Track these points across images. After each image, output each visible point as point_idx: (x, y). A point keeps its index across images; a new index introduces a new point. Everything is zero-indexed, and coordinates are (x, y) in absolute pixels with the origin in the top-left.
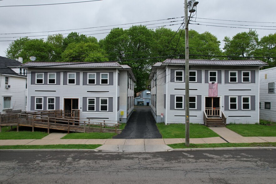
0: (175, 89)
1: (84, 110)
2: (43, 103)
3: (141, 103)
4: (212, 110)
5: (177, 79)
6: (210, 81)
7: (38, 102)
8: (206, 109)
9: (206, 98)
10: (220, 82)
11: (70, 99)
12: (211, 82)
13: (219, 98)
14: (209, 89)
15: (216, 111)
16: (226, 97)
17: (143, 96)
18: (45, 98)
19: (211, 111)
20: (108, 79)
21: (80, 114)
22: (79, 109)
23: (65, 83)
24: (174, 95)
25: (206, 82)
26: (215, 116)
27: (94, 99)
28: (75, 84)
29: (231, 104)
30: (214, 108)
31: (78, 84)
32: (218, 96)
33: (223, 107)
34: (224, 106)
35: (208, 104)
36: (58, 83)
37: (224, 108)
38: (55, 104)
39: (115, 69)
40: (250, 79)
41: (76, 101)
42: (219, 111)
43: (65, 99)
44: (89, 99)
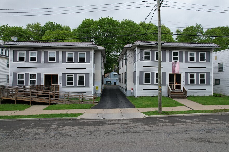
0: (144, 67)
1: (64, 85)
2: (24, 79)
3: (109, 83)
4: (175, 84)
5: (146, 58)
6: (173, 60)
7: (20, 78)
8: (169, 83)
9: (170, 74)
10: (181, 61)
11: (50, 76)
13: (180, 75)
14: (173, 67)
15: (178, 85)
16: (186, 74)
17: (110, 76)
18: (27, 74)
19: (174, 85)
20: (85, 57)
21: (59, 89)
22: (59, 84)
23: (45, 61)
24: (143, 72)
25: (170, 61)
26: (177, 89)
27: (72, 75)
28: (55, 61)
29: (190, 80)
30: (176, 83)
31: (58, 61)
32: (180, 73)
34: (184, 81)
35: (171, 80)
36: (40, 61)
37: (184, 83)
38: (36, 80)
39: (91, 49)
40: (205, 59)
41: (56, 77)
42: (180, 85)
43: (45, 75)
44: (68, 75)
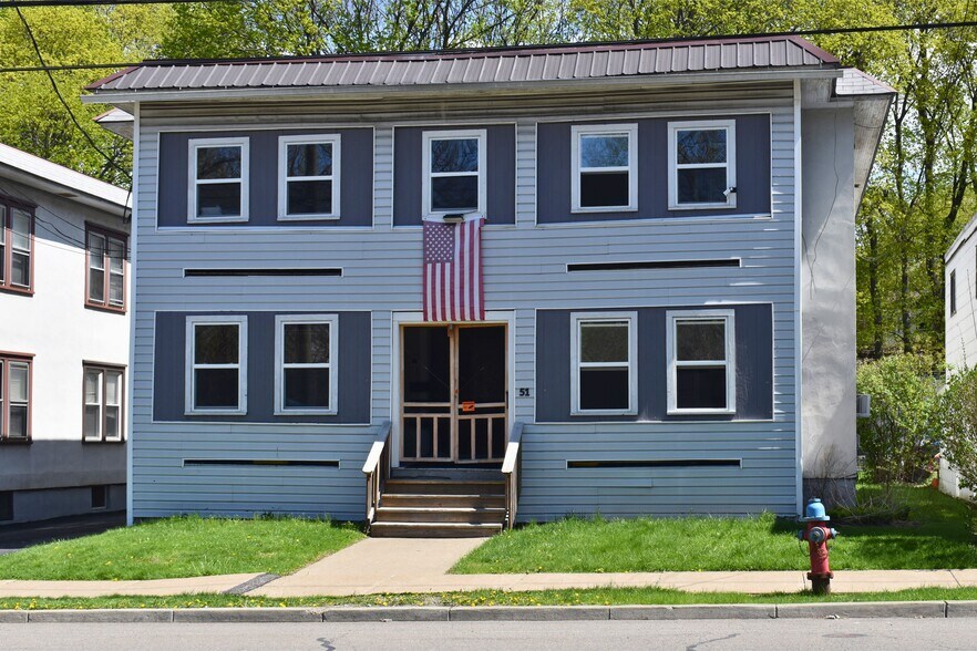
0: (189, 273)
4: (454, 418)
5: (209, 198)
6: (436, 205)
8: (407, 410)
9: (409, 332)
10: (503, 212)
12: (437, 217)
13: (499, 331)
14: (425, 267)
15: (482, 424)
16: (552, 325)
19: (444, 424)
24: (180, 318)
25: (406, 212)
26: (474, 460)
29: (584, 373)
30: (465, 407)
32: (492, 318)
33: (524, 392)
34: (532, 385)
35: (422, 379)
37: (532, 401)
40: (731, 180)
42: (500, 425)
